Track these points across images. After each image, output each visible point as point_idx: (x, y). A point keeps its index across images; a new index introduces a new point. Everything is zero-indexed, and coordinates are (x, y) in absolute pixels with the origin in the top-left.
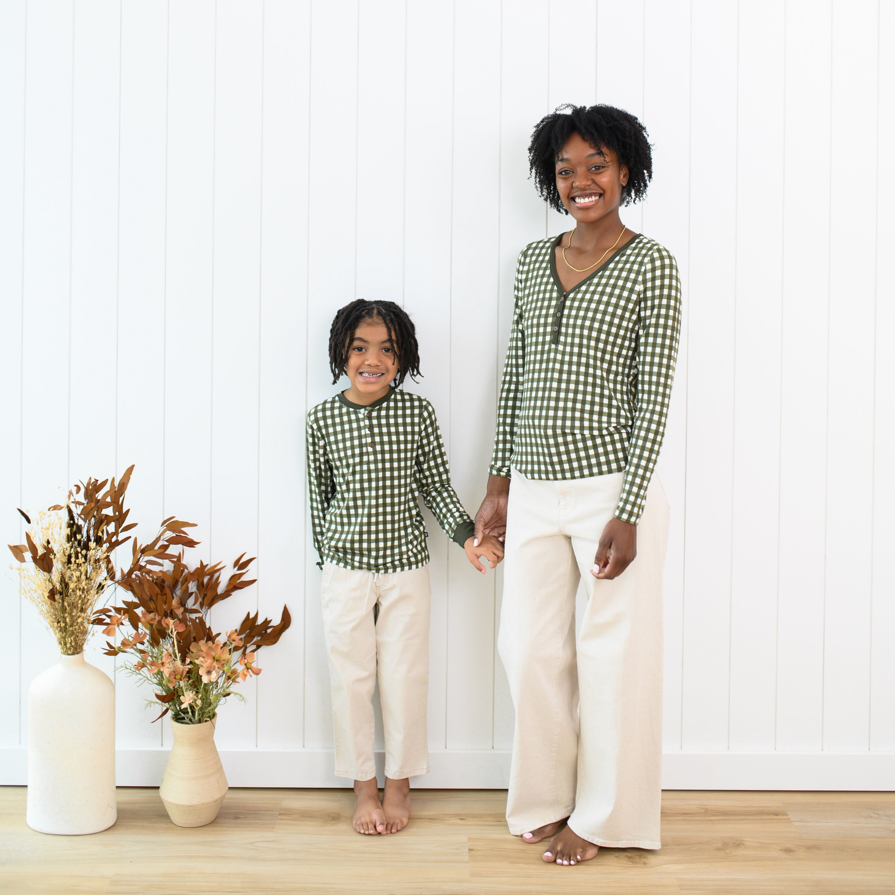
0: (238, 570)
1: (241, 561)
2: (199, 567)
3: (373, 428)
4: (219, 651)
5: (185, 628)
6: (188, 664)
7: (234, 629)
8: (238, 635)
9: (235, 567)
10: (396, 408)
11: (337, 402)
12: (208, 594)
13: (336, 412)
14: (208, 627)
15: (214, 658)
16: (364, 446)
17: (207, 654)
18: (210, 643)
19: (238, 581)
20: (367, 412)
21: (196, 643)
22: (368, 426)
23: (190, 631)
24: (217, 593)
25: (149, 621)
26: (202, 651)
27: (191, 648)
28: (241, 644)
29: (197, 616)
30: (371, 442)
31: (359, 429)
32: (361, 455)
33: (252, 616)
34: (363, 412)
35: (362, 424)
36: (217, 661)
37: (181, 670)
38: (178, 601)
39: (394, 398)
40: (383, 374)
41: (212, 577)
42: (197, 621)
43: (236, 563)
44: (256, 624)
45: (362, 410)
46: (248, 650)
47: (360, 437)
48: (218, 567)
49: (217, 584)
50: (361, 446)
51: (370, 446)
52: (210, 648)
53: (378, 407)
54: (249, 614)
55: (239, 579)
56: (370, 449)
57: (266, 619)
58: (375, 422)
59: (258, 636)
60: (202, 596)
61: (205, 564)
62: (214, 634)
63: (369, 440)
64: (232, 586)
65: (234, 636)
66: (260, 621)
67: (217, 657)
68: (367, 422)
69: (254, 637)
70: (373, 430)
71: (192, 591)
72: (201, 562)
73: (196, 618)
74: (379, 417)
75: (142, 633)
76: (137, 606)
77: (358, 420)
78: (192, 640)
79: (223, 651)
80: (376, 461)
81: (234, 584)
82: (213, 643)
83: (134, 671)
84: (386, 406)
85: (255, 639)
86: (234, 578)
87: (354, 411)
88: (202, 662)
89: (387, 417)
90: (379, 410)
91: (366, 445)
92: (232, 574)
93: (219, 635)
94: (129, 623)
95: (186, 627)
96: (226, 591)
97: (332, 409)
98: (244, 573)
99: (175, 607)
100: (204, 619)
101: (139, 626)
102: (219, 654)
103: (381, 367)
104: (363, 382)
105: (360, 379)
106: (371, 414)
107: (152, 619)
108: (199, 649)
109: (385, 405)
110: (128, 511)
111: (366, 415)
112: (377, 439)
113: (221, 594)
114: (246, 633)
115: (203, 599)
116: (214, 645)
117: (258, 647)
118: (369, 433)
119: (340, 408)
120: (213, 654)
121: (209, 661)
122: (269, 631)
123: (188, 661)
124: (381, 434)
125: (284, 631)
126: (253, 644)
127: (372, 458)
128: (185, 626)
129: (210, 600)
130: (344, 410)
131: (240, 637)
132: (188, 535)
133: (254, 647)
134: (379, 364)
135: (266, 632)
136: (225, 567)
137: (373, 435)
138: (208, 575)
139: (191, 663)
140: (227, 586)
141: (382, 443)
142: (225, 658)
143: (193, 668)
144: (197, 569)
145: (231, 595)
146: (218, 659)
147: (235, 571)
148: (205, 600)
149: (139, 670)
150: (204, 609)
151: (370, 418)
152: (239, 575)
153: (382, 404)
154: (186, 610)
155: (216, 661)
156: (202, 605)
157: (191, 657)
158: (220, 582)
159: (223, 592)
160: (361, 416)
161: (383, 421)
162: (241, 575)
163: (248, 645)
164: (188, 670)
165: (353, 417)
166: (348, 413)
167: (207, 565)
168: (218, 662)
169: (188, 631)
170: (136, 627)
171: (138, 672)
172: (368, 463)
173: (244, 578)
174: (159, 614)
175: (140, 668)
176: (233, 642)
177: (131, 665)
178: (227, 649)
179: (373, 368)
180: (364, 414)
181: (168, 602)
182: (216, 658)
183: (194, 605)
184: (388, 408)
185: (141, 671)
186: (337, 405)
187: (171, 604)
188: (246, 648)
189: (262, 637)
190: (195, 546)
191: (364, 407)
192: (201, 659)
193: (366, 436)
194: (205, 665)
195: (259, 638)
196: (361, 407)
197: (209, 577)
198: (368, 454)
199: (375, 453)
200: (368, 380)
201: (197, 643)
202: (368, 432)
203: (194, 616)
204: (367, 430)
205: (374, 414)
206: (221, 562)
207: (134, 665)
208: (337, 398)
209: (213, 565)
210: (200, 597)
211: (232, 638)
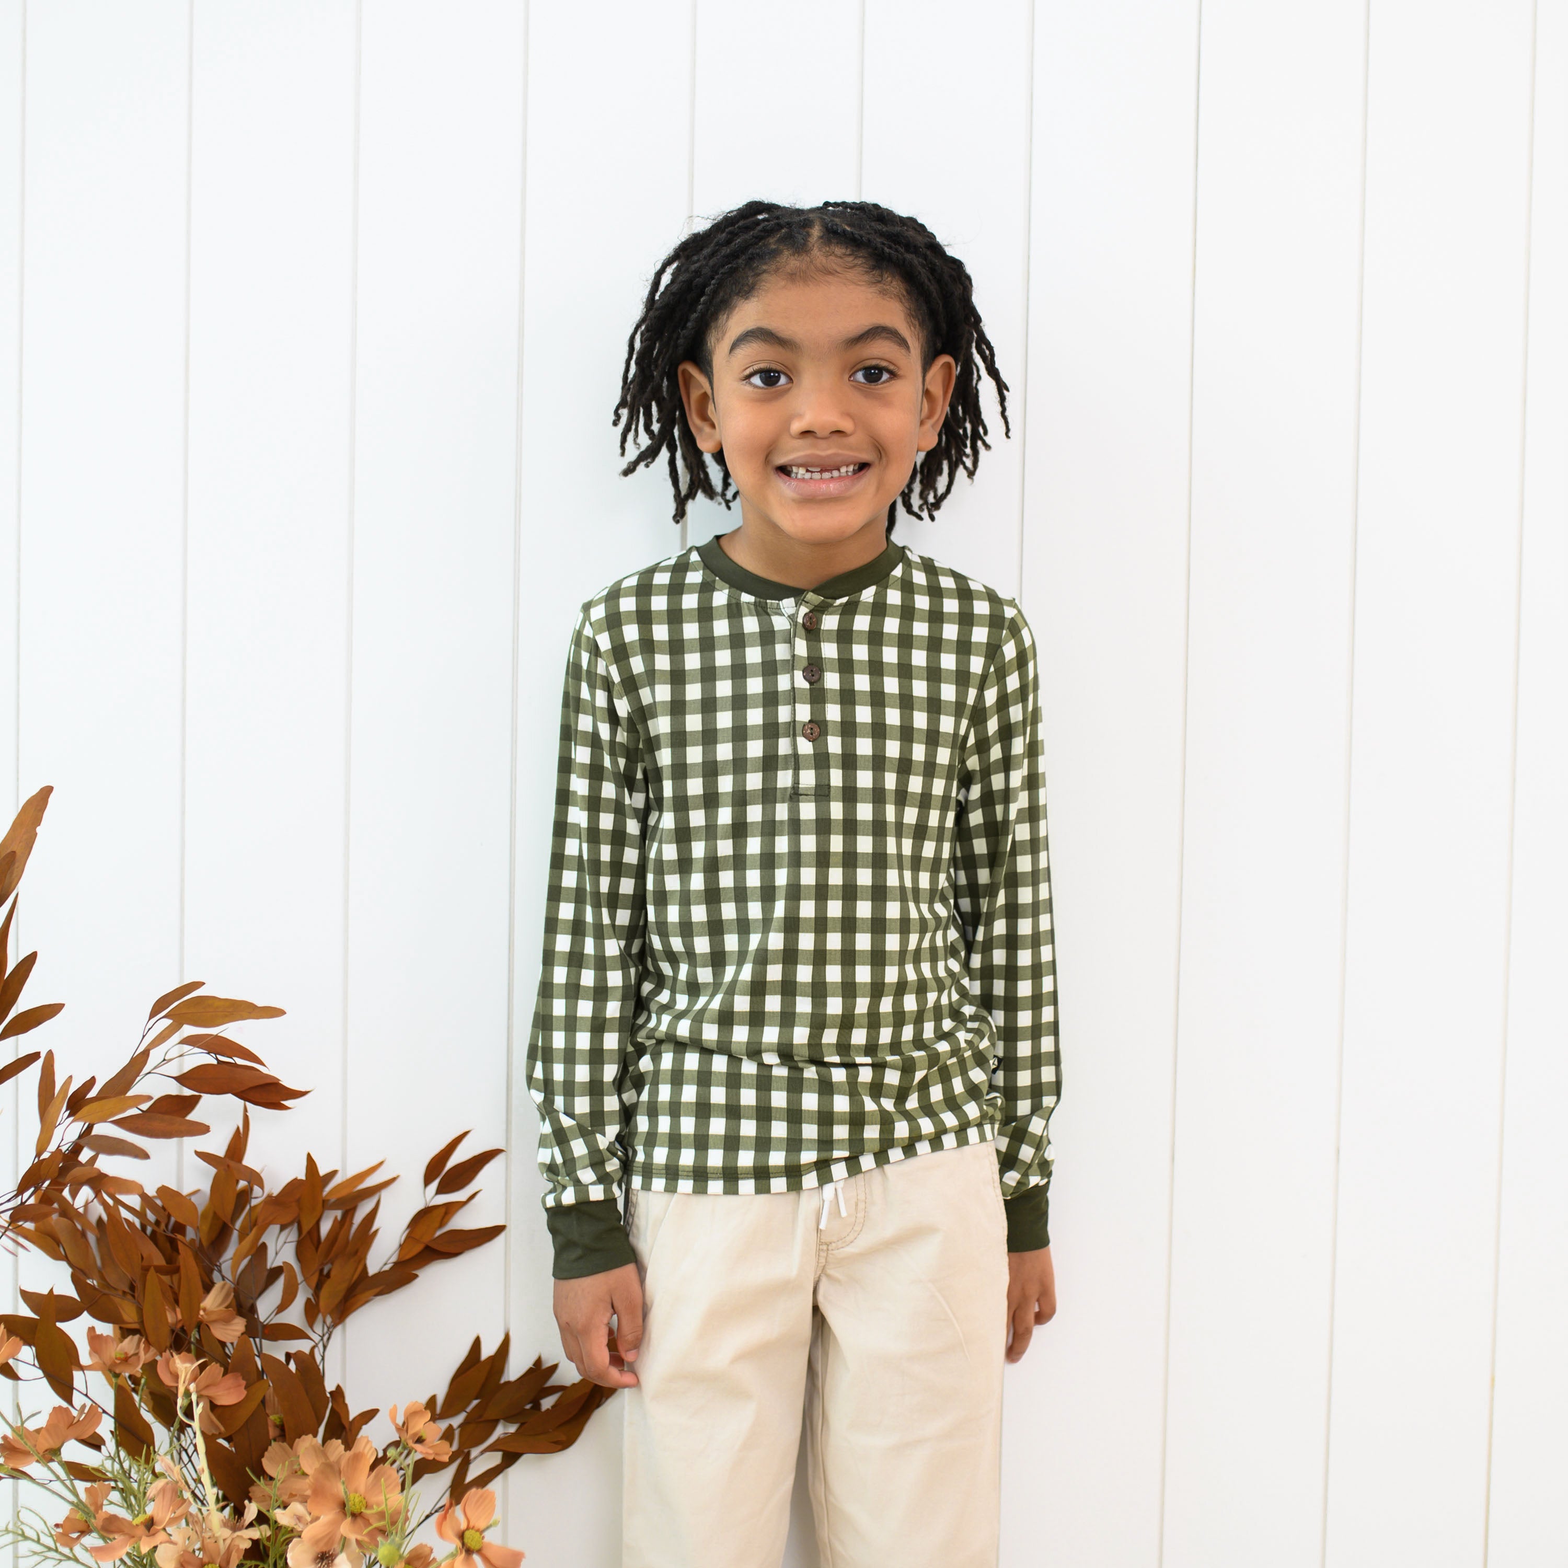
0: (440, 1191)
1: (452, 1162)
2: (302, 1176)
3: (821, 671)
4: (362, 1479)
5: (245, 1392)
6: (251, 1525)
7: (424, 1400)
8: (434, 1418)
9: (428, 1180)
10: (907, 613)
11: (696, 570)
12: (332, 1274)
13: (690, 601)
14: (330, 1386)
15: (343, 1505)
16: (781, 731)
17: (318, 1492)
18: (337, 1445)
19: (438, 1233)
20: (804, 610)
21: (285, 1445)
22: (805, 663)
23: (263, 1402)
24: (365, 1269)
25: (114, 1364)
26: (305, 1474)
27: (266, 1464)
28: (445, 1452)
29: (292, 1351)
30: (810, 721)
31: (770, 669)
32: (770, 763)
33: (488, 1350)
34: (792, 611)
35: (781, 652)
36: (354, 1515)
37: (223, 1547)
38: (227, 1295)
39: (902, 579)
40: (863, 467)
41: (349, 1213)
42: (292, 1366)
43: (434, 1169)
44: (502, 1381)
45: (788, 605)
46: (474, 1472)
47: (770, 699)
48: (370, 1182)
49: (366, 1235)
50: (771, 731)
51: (804, 736)
52: (331, 1469)
53: (844, 600)
54: (477, 1344)
55: (442, 1224)
56: (805, 747)
57: (538, 1362)
58: (829, 650)
59: (509, 1419)
60: (315, 1279)
61: (322, 1171)
62: (353, 1414)
63: (804, 713)
64: (418, 1248)
65: (421, 1425)
66: (515, 1369)
67: (355, 1502)
68: (801, 647)
69: (494, 1424)
70: (821, 678)
71: (276, 1264)
72: (311, 1164)
73: (288, 1356)
74: (845, 636)
75: (84, 1406)
76: (69, 1310)
77: (767, 637)
78: (272, 1432)
79: (377, 1478)
80: (822, 793)
81: (426, 1240)
82: (348, 1446)
83: (50, 1549)
84: (871, 600)
85: (500, 1431)
86: (423, 1217)
87: (755, 604)
88: (299, 1519)
89: (875, 638)
90: (849, 611)
91: (792, 729)
92: (420, 1206)
93: (369, 1415)
94: (40, 1373)
95: (246, 1388)
96: (396, 1264)
97: (676, 589)
98: (462, 1204)
99: (214, 1317)
100: (318, 1358)
101: (76, 1385)
102: (362, 1488)
103: (851, 440)
104: (794, 500)
105: (785, 488)
106: (819, 621)
107: (126, 1360)
108: (296, 1467)
109: (868, 595)
110: (29, 961)
111: (800, 620)
112: (833, 712)
113: (379, 1275)
114: (469, 1409)
115: (317, 1289)
116: (349, 1453)
117: (510, 1459)
118: (806, 685)
119: (706, 589)
120: (340, 1489)
121: (327, 1517)
122: (547, 1403)
123: (252, 1510)
124: (848, 697)
125: (598, 1406)
126: (491, 1449)
127: (808, 778)
128: (244, 1383)
129: (341, 1295)
130: (720, 598)
131: (443, 1425)
132: (262, 1064)
133: (495, 1459)
134: (846, 425)
135: (537, 1406)
136: (393, 1180)
137: (818, 697)
138: (335, 1206)
139: (262, 1519)
140: (401, 1246)
141: (849, 729)
142: (383, 1507)
143: (269, 1539)
144: (294, 1183)
145: (416, 1276)
146: (356, 1511)
147: (431, 1196)
148: (324, 1293)
149: (70, 1543)
150: (318, 1327)
151: (812, 631)
152: (443, 1210)
153: (860, 590)
154: (255, 1329)
155: (349, 1519)
156: (311, 1311)
157: (265, 1498)
158: (376, 1231)
159: (387, 1268)
160: (780, 623)
161: (860, 652)
162: (450, 1209)
163: (475, 1452)
164: (248, 1545)
165: (751, 624)
166: (734, 611)
167: (334, 1173)
168: (360, 1521)
169: (254, 1404)
170: (64, 1388)
171: (66, 1551)
172: (795, 795)
173: (464, 1221)
174: (151, 1339)
175: (75, 1535)
176: (418, 1447)
177: (40, 1526)
178: (391, 1473)
179: (823, 444)
180: (792, 618)
181: (182, 1298)
182: (350, 1507)
183: (282, 1308)
184: (879, 610)
185: (78, 1550)
186: (694, 577)
187: (194, 1307)
188: (466, 1463)
189: (522, 1424)
190: (286, 1103)
191: (797, 593)
192: (296, 1507)
193: (793, 696)
194: (309, 1532)
195: (512, 1429)
196: (783, 591)
197: (339, 1214)
198: (795, 762)
199: (821, 761)
200: (810, 489)
201: (291, 1446)
202: (801, 683)
203: (277, 1350)
204: (798, 675)
205: (830, 622)
206: (381, 1163)
207: (51, 1523)
208: (695, 557)
209: (351, 1172)
210: (306, 1279)
211: (411, 1432)
